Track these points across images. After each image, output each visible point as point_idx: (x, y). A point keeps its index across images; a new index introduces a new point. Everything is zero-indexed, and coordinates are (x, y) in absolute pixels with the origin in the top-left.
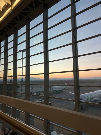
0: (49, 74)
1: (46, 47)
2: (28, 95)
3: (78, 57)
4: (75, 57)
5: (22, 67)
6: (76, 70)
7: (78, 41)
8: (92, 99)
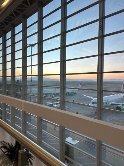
0: (66, 75)
1: (64, 41)
2: (41, 98)
3: (104, 56)
4: (101, 55)
5: (31, 66)
6: (100, 72)
7: (105, 34)
8: (108, 103)
